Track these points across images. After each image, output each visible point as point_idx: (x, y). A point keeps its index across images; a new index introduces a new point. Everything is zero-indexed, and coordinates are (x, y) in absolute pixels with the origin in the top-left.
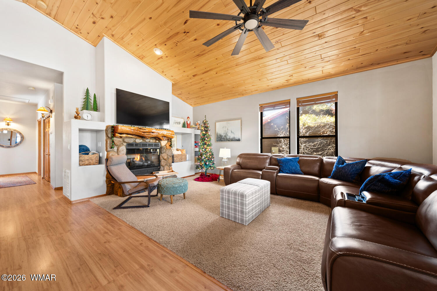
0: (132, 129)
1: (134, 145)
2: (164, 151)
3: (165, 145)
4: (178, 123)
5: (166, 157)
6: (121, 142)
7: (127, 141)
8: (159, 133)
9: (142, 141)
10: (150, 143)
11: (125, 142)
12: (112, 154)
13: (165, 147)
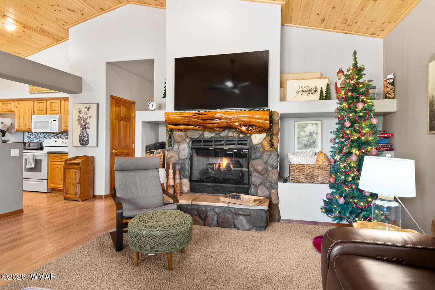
0: (185, 117)
1: (202, 141)
2: (258, 154)
3: (261, 143)
4: (309, 91)
5: (260, 168)
6: (182, 137)
7: (189, 136)
8: (230, 119)
9: (214, 135)
10: (230, 139)
11: (188, 137)
12: (171, 154)
13: (261, 146)
